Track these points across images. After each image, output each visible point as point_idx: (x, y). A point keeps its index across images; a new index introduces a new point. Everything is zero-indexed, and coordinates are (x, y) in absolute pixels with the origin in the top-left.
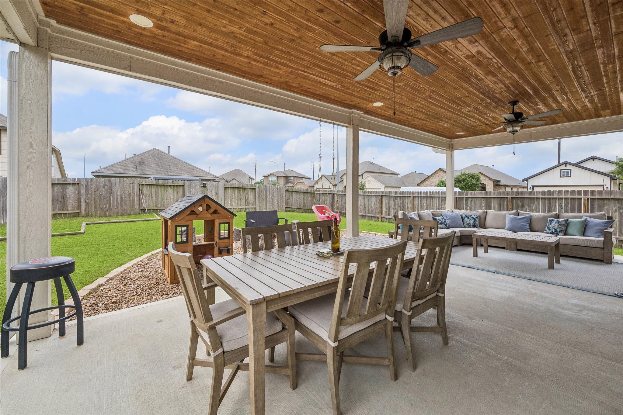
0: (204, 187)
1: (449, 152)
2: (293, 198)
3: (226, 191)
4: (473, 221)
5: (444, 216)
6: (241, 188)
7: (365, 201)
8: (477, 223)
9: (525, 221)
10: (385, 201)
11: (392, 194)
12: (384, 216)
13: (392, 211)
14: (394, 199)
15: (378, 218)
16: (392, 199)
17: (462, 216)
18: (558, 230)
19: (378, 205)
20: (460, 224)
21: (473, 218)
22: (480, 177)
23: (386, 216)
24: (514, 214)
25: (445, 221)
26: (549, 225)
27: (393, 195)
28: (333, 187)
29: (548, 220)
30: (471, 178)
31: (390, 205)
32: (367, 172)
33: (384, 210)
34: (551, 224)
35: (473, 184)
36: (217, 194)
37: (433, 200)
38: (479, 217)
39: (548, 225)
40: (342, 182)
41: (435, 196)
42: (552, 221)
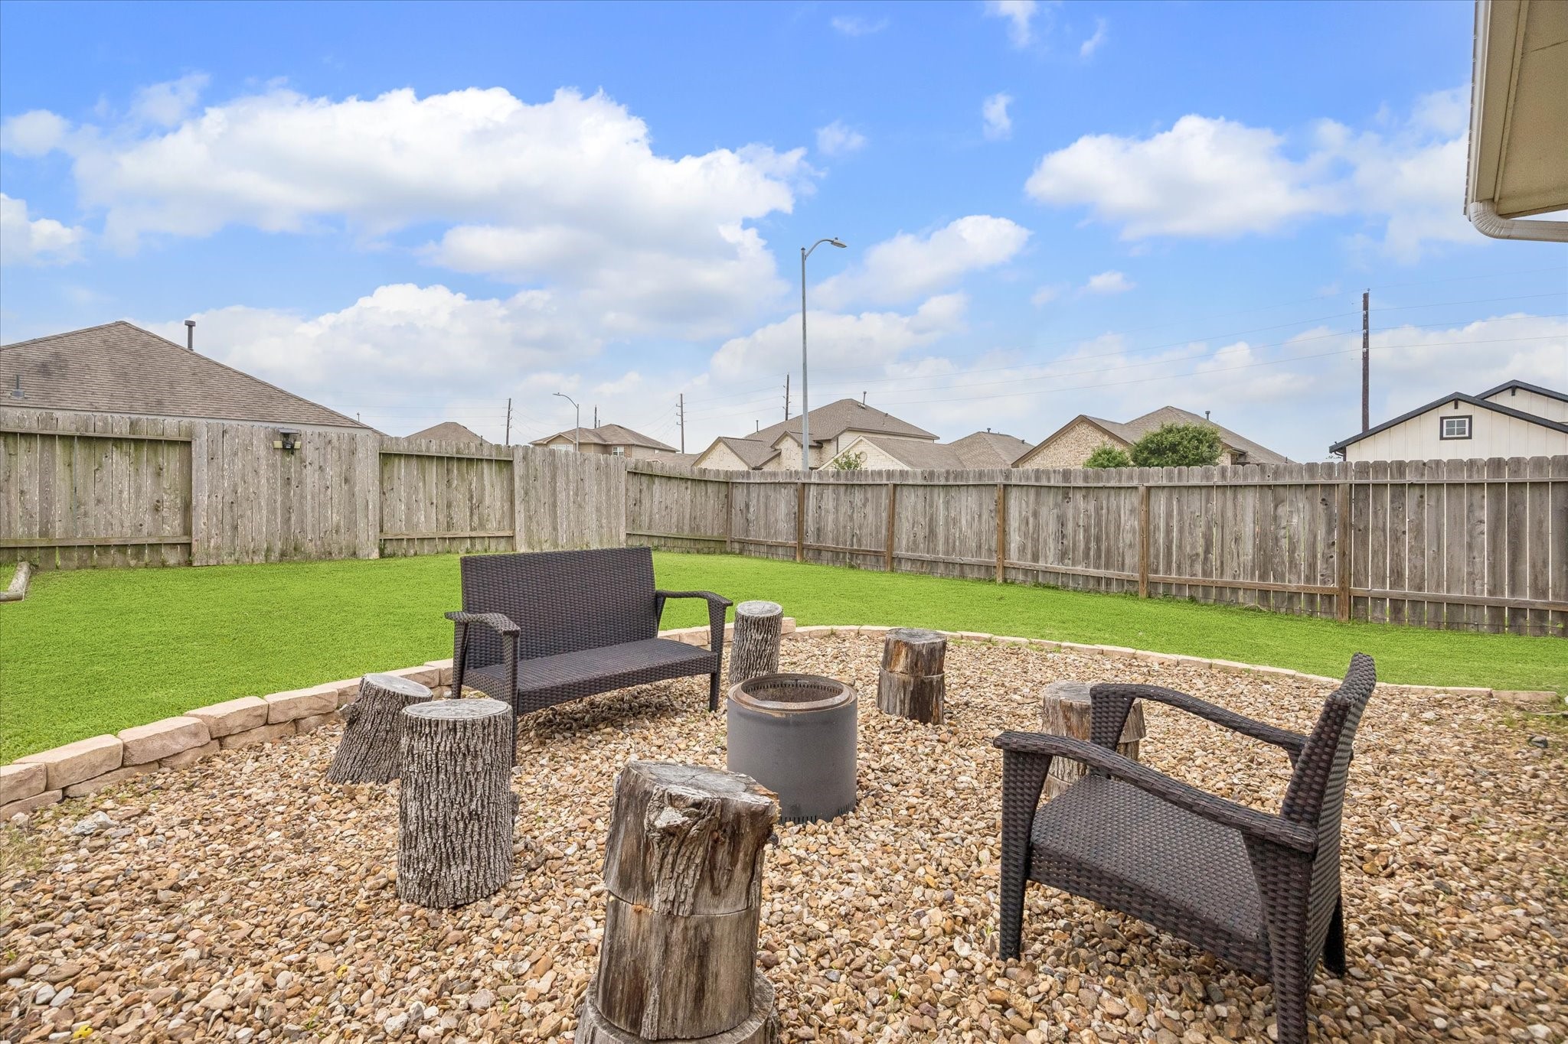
0: (289, 449)
2: (656, 499)
3: (387, 470)
6: (450, 459)
7: (931, 506)
10: (1018, 506)
11: (1049, 480)
12: (1014, 559)
13: (1051, 544)
14: (1060, 497)
15: (989, 569)
16: (1050, 500)
19: (989, 522)
23: (1028, 563)
30: (1193, 442)
31: (1042, 521)
32: (851, 430)
33: (1015, 540)
36: (346, 481)
40: (776, 459)
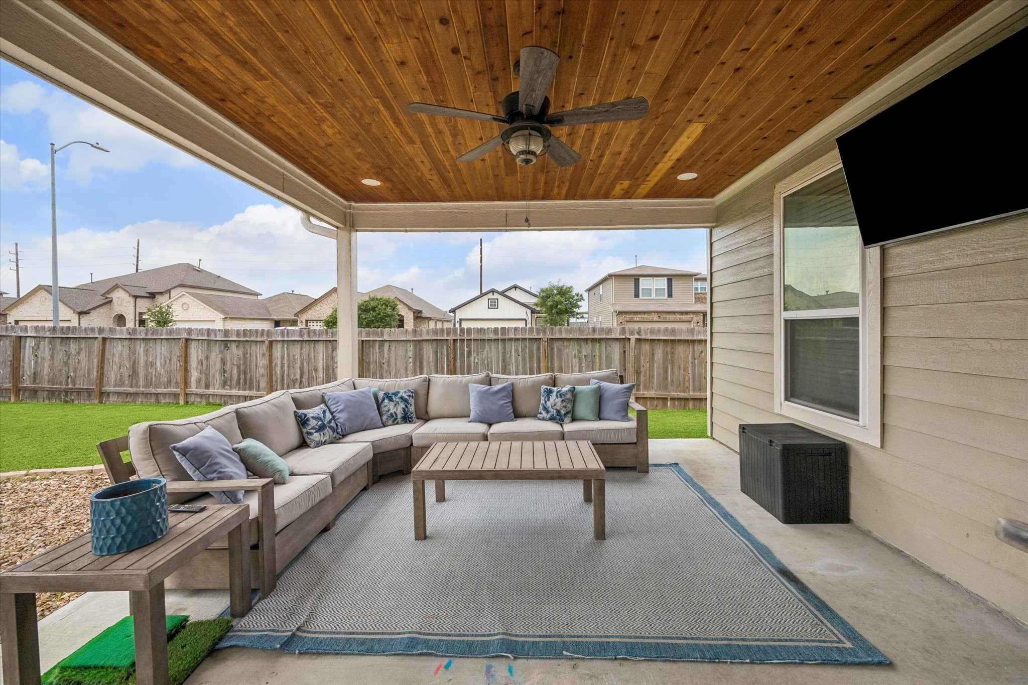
1: (343, 234)
4: (402, 405)
5: (329, 404)
7: (134, 353)
8: (412, 409)
9: (505, 396)
10: (195, 353)
11: (216, 336)
12: (193, 388)
13: (217, 377)
14: (222, 347)
15: (176, 396)
16: (216, 349)
17: (376, 397)
18: (563, 412)
19: (176, 364)
20: (372, 420)
21: (402, 398)
22: (397, 305)
23: (202, 390)
24: (482, 382)
25: (334, 417)
26: (546, 402)
27: (218, 338)
28: (76, 316)
29: (542, 391)
30: (384, 306)
31: (212, 362)
32: (182, 286)
33: (194, 375)
34: (549, 400)
35: (388, 316)
37: (314, 347)
38: (415, 394)
39: (542, 402)
40: (107, 306)
41: (321, 339)
42: (549, 392)
